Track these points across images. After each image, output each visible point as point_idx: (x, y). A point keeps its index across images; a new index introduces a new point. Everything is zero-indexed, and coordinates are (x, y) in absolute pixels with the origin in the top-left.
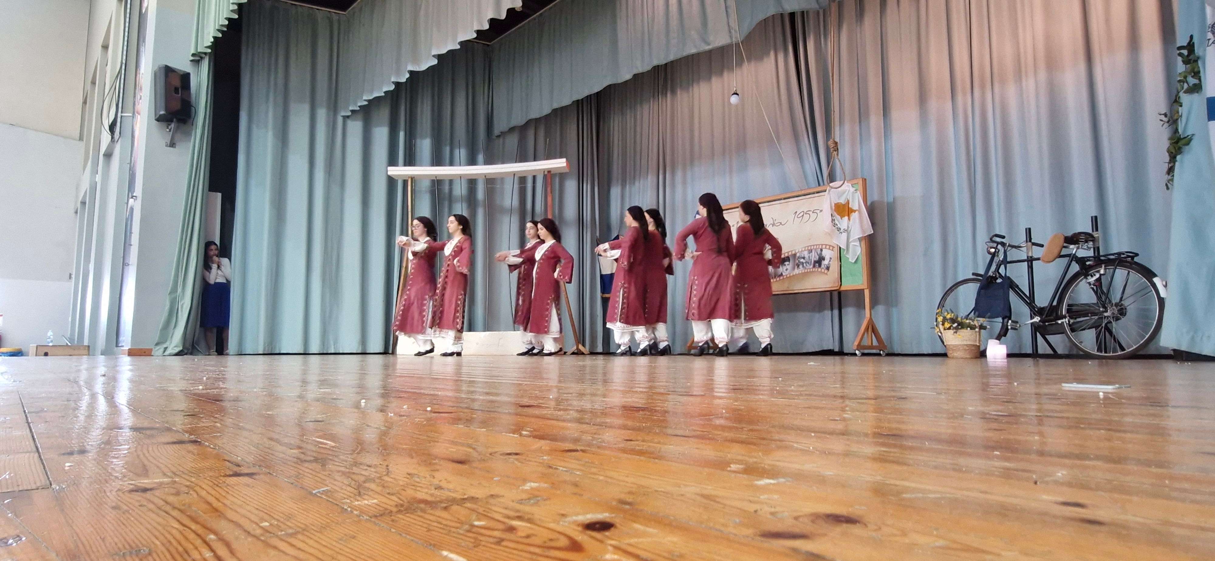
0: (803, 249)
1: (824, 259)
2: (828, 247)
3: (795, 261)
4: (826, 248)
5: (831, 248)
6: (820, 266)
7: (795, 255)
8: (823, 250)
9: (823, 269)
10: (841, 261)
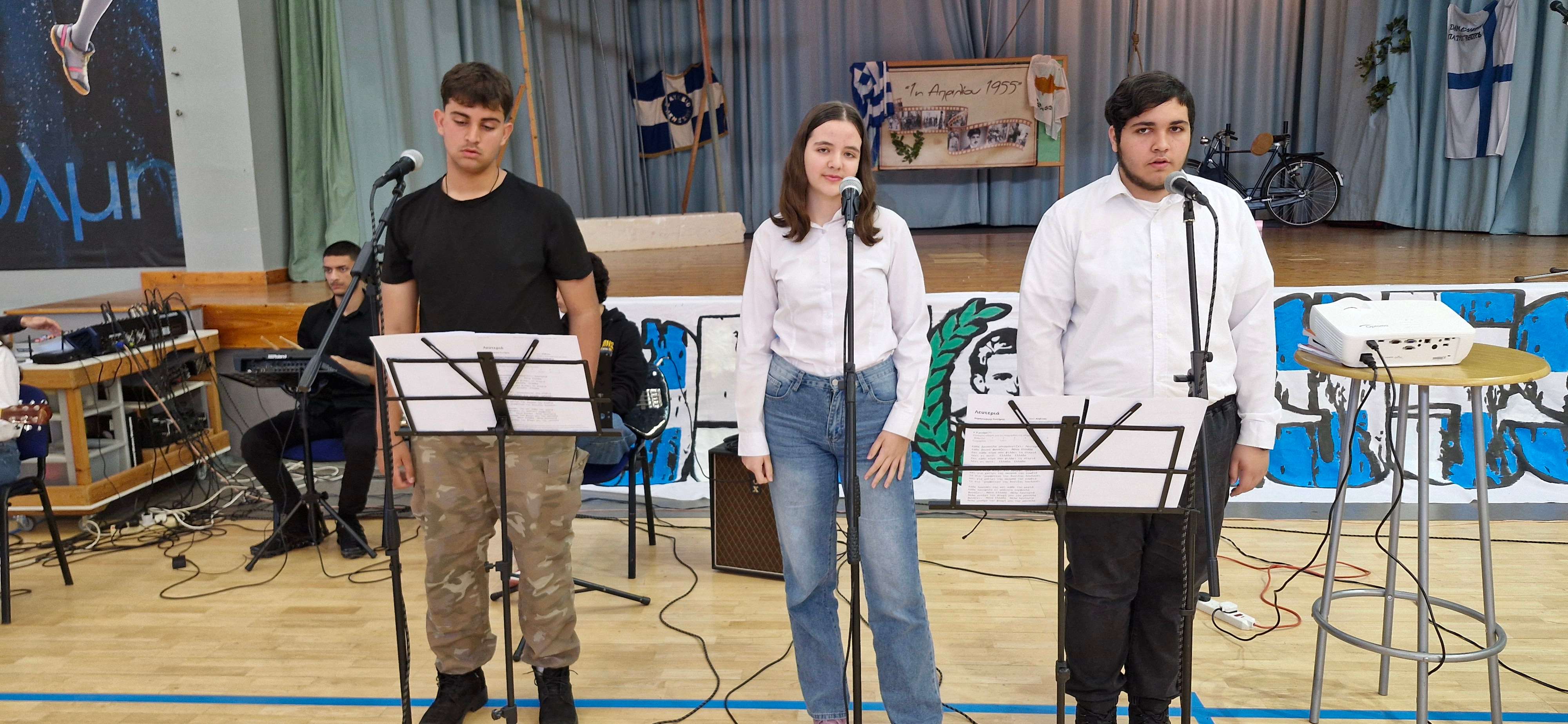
0: (997, 122)
1: (1019, 135)
2: (1025, 122)
3: (986, 134)
4: (1022, 123)
5: (1028, 123)
6: (1014, 141)
7: (987, 127)
8: (1020, 125)
9: (1017, 144)
10: (1037, 138)
